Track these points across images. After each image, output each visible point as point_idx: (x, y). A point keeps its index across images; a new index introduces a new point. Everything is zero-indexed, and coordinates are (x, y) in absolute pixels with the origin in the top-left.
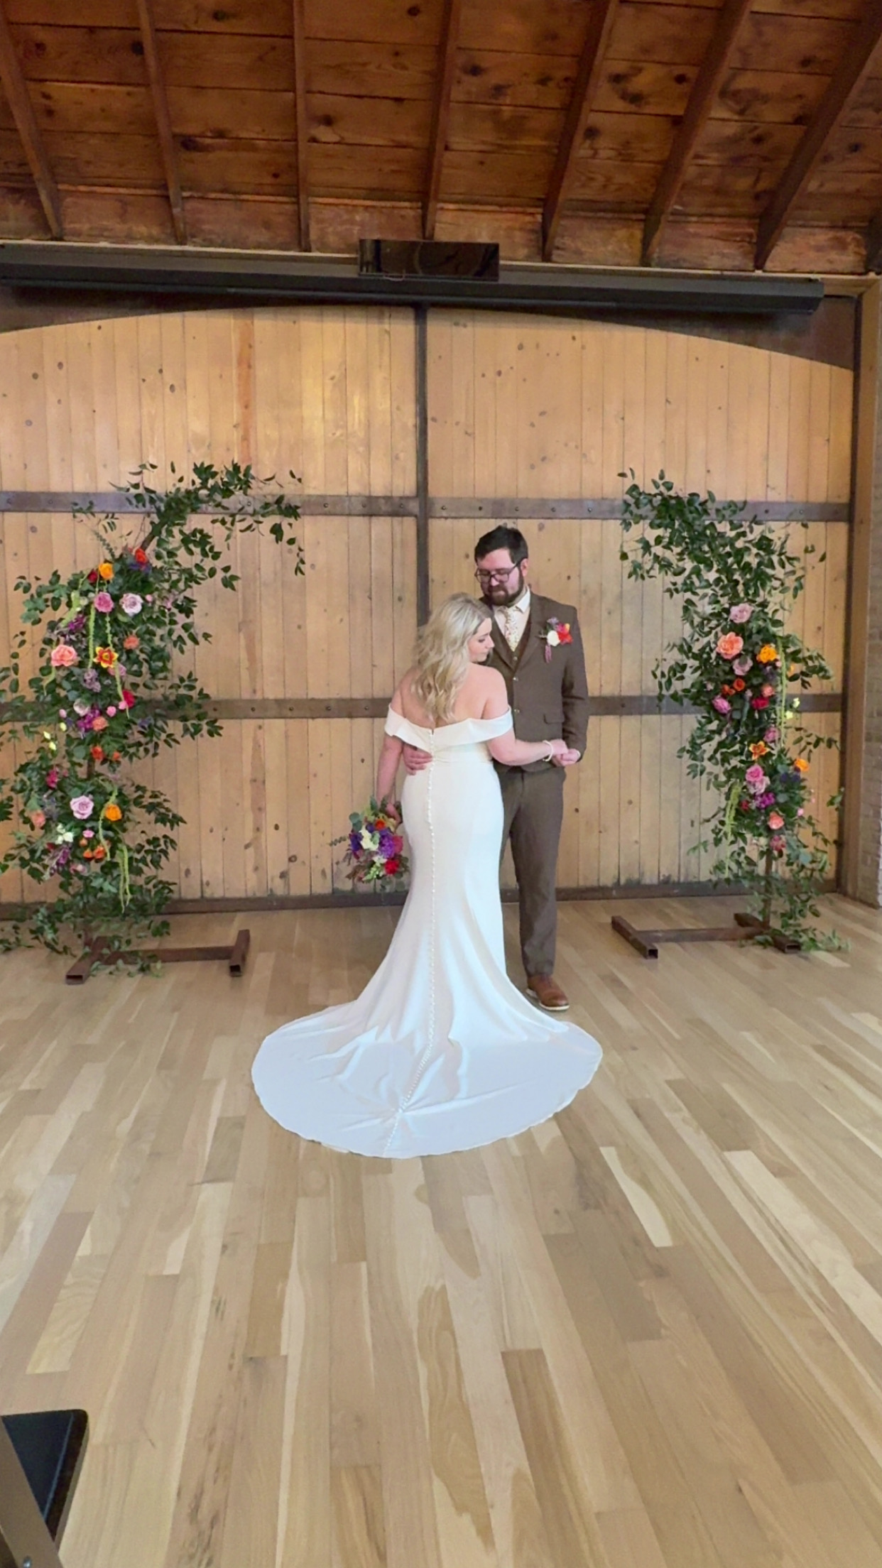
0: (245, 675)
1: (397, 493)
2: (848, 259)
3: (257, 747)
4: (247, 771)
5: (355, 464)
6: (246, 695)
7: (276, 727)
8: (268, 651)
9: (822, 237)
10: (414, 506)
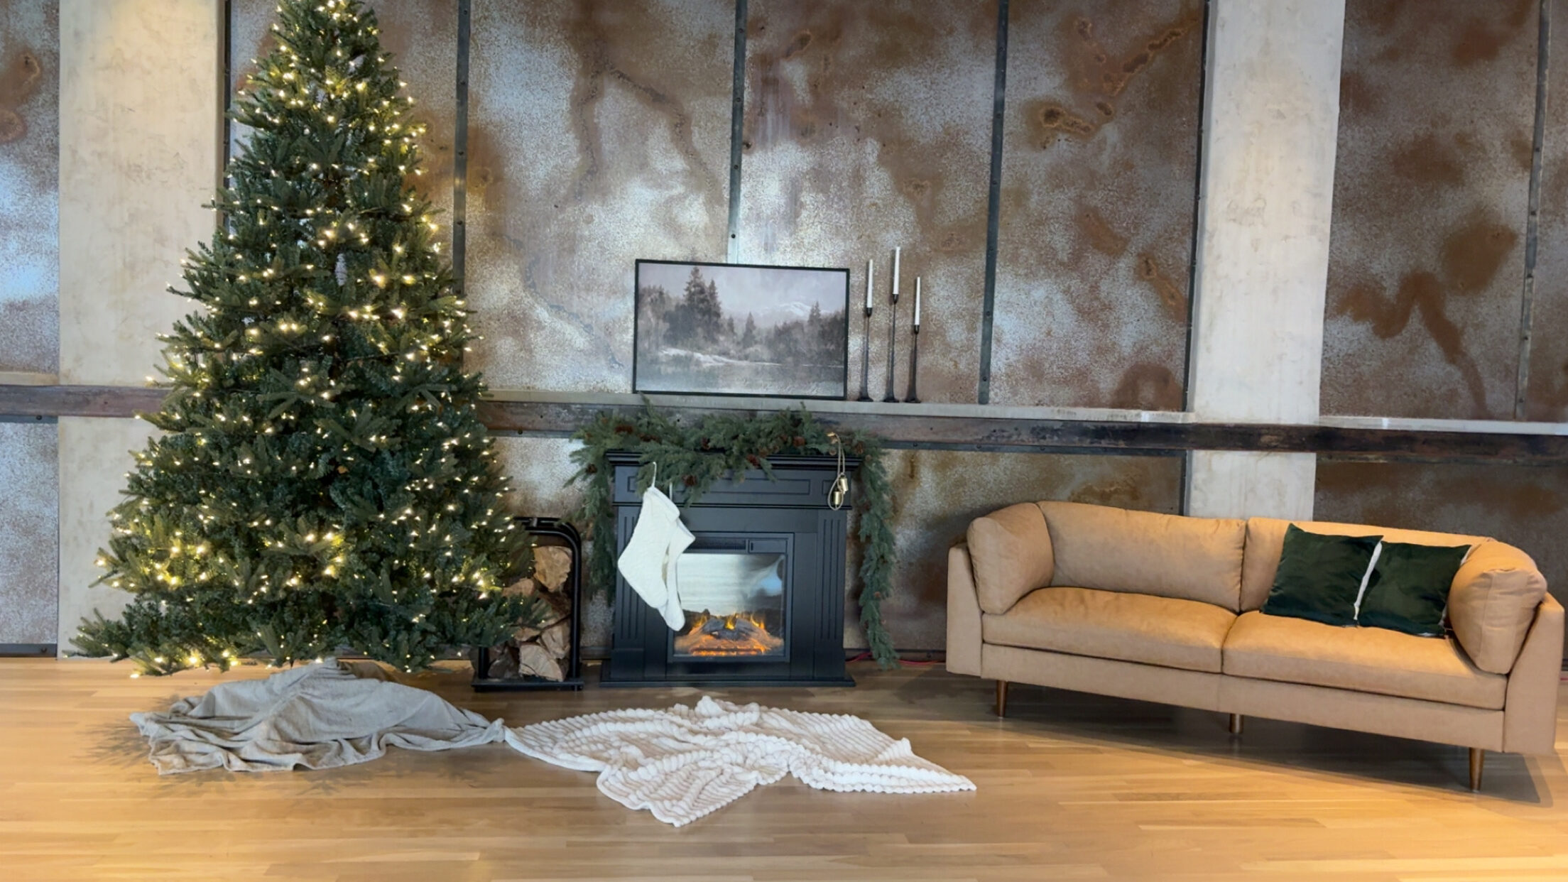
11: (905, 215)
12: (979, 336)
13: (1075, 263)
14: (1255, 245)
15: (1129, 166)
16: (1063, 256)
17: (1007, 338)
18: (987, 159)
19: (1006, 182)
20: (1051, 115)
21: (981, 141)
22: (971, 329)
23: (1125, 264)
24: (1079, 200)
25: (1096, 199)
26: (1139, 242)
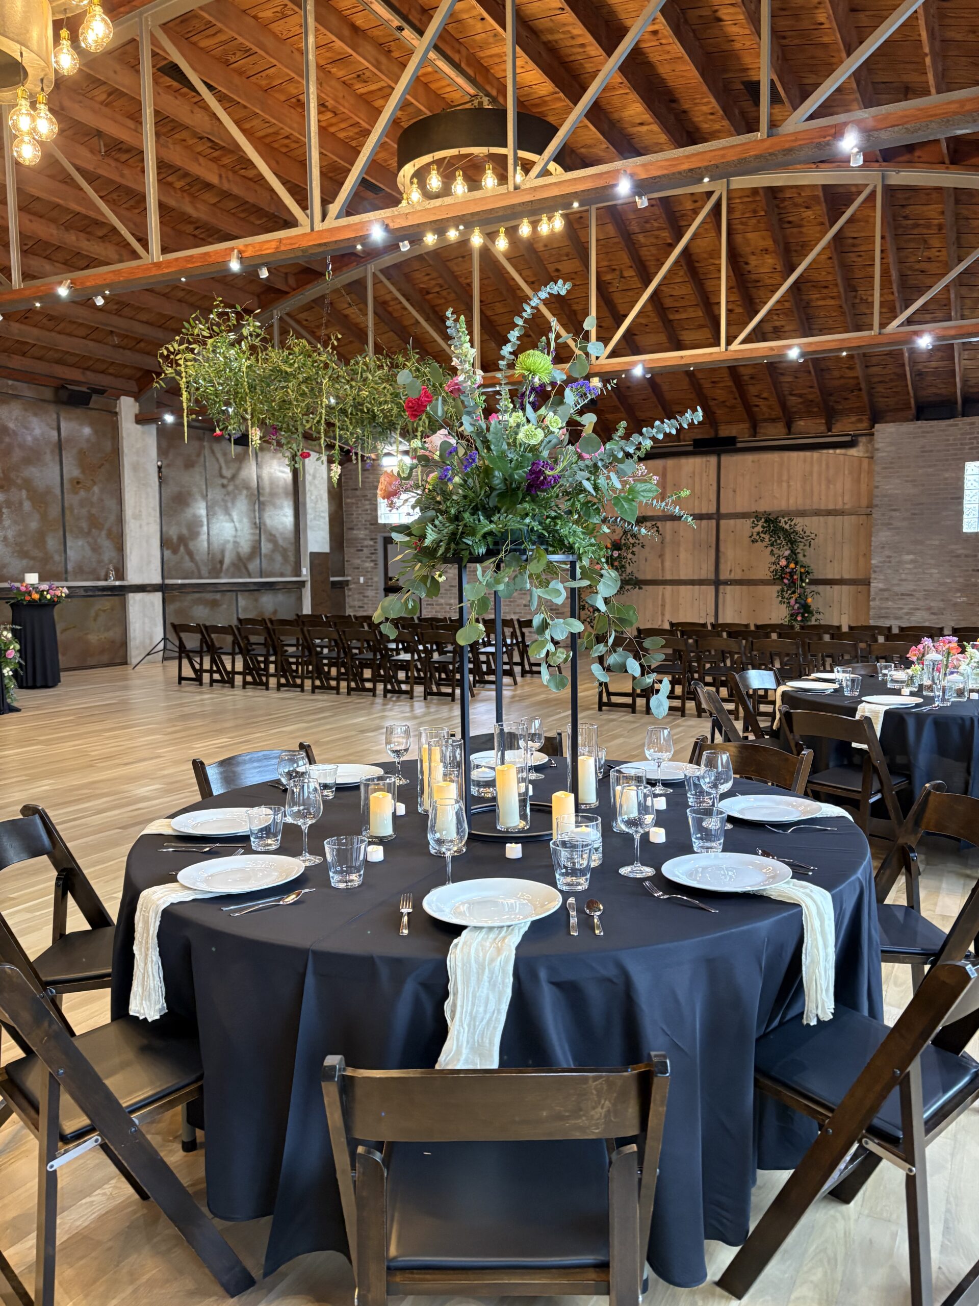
0: (660, 571)
1: (710, 512)
2: (865, 424)
3: (663, 595)
4: (660, 602)
5: (696, 503)
6: (660, 578)
7: (669, 588)
8: (668, 564)
9: (853, 419)
10: (715, 516)
11: (37, 516)
12: (63, 558)
13: (89, 533)
14: (141, 526)
15: (102, 500)
16: (86, 530)
17: (72, 559)
18: (60, 497)
19: (66, 505)
20: (78, 483)
21: (58, 491)
22: (61, 556)
23: (104, 533)
24: (89, 511)
25: (94, 511)
26: (107, 526)
